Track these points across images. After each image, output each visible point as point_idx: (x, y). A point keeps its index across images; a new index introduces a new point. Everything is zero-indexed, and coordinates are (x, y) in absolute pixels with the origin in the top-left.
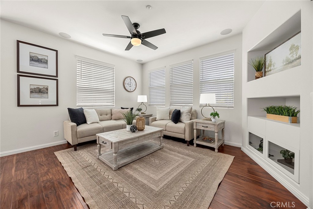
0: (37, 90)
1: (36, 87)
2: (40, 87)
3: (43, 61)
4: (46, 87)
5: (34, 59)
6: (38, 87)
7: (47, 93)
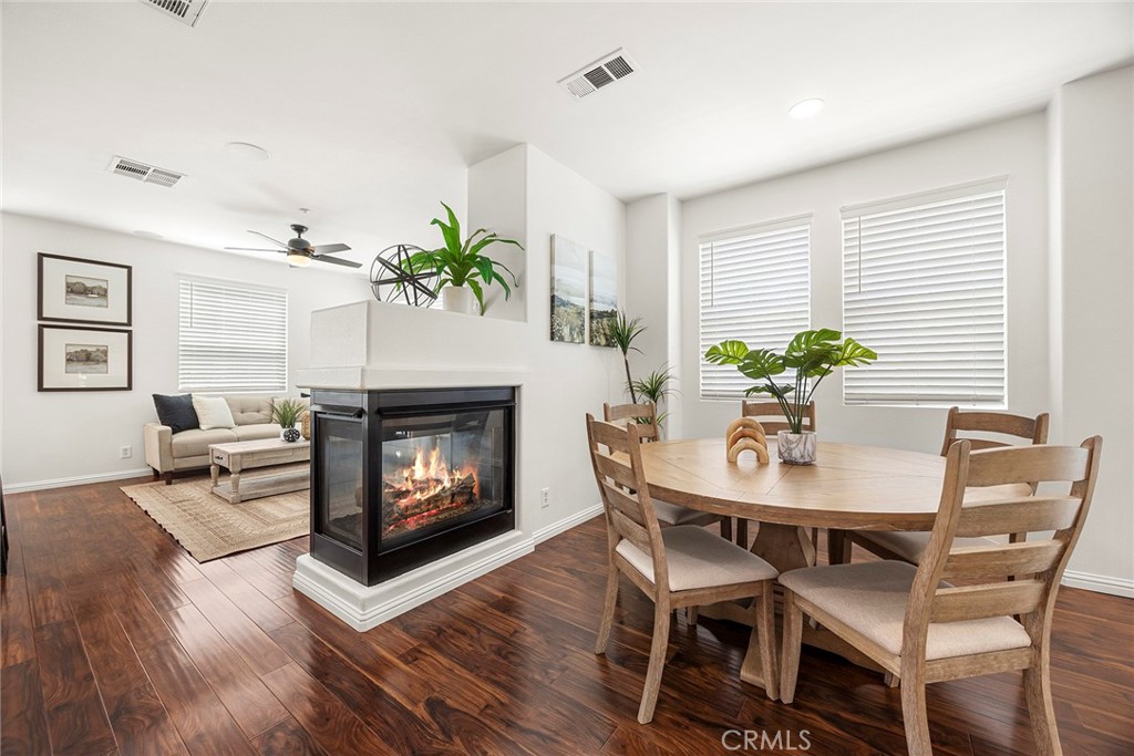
0: (83, 356)
1: (79, 349)
2: (89, 349)
3: (96, 291)
4: (102, 348)
5: (76, 290)
6: (84, 348)
7: (106, 361)
